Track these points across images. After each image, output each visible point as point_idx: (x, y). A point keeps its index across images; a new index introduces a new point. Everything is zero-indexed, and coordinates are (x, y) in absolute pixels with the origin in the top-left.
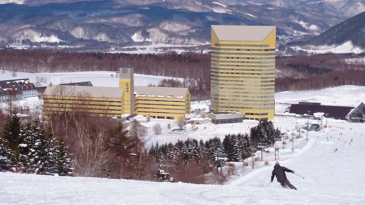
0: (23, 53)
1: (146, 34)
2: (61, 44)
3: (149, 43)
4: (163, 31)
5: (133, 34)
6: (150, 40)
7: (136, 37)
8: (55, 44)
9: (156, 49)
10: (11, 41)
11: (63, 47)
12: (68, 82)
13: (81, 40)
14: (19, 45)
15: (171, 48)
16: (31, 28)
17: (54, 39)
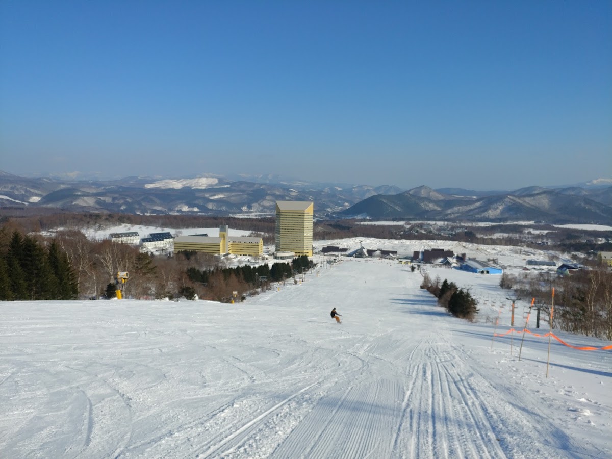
0: (175, 217)
1: (250, 207)
2: (199, 212)
3: (252, 212)
4: (259, 205)
5: (242, 206)
6: (252, 211)
7: (245, 208)
8: (197, 212)
9: (256, 216)
10: (171, 210)
11: (201, 214)
12: (194, 234)
13: (212, 210)
14: (175, 213)
15: (264, 215)
16: (181, 203)
17: (196, 209)
